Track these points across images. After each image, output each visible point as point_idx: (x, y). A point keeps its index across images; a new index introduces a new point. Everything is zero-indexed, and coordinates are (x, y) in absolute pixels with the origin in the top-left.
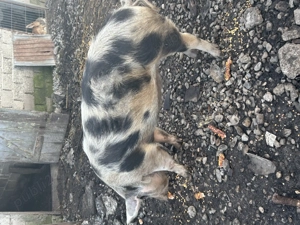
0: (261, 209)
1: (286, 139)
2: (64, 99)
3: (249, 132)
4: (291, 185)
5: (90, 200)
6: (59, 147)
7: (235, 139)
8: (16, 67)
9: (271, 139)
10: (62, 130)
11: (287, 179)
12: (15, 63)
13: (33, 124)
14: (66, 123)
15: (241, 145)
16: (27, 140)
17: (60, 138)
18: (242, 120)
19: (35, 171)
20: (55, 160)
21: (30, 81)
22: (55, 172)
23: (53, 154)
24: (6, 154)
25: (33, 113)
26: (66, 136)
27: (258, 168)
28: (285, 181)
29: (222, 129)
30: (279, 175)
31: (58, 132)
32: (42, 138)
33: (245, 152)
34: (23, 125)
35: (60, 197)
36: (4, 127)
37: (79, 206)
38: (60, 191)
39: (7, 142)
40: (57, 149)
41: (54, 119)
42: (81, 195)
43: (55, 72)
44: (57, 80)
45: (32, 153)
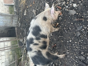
0: (72, 23)
1: (79, 4)
2: (17, 12)
3: (68, 5)
4: (81, 16)
5: (25, 33)
6: (17, 23)
7: (64, 8)
8: (4, 5)
9: (75, 5)
10: (17, 19)
11: (80, 14)
12: (4, 4)
13: (10, 17)
14: (18, 17)
15: (66, 9)
16: (9, 21)
17: (17, 21)
18: (66, 3)
19: (11, 29)
20: (16, 26)
21: (8, 8)
22: (16, 29)
23: (15, 25)
24: (4, 25)
25: (10, 14)
26: (18, 21)
27: (71, 13)
28: (79, 15)
29: (60, 6)
30: (77, 14)
31: (16, 19)
32: (12, 21)
33: (67, 10)
34: (7, 17)
35: (18, 34)
36: (3, 18)
37: (23, 35)
38: (18, 33)
39: (4, 21)
40: (16, 23)
41: (15, 16)
42: (23, 33)
43: (14, 6)
44: (15, 8)
45: (10, 24)
